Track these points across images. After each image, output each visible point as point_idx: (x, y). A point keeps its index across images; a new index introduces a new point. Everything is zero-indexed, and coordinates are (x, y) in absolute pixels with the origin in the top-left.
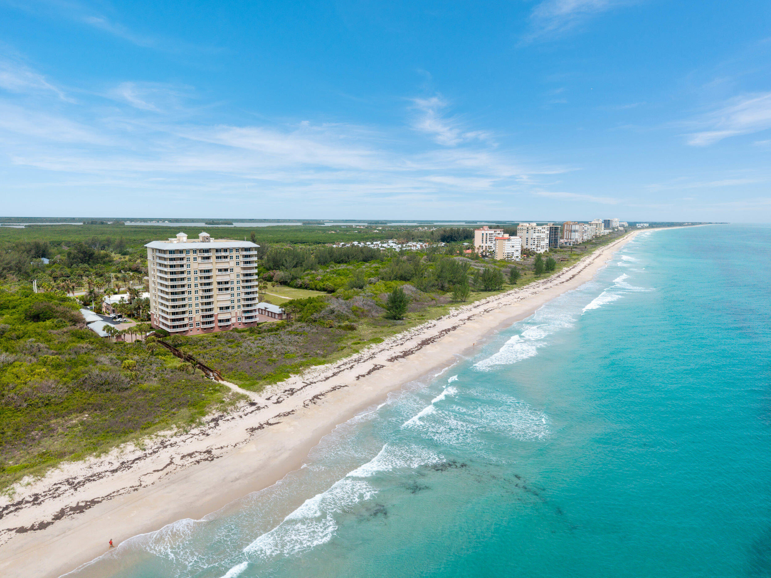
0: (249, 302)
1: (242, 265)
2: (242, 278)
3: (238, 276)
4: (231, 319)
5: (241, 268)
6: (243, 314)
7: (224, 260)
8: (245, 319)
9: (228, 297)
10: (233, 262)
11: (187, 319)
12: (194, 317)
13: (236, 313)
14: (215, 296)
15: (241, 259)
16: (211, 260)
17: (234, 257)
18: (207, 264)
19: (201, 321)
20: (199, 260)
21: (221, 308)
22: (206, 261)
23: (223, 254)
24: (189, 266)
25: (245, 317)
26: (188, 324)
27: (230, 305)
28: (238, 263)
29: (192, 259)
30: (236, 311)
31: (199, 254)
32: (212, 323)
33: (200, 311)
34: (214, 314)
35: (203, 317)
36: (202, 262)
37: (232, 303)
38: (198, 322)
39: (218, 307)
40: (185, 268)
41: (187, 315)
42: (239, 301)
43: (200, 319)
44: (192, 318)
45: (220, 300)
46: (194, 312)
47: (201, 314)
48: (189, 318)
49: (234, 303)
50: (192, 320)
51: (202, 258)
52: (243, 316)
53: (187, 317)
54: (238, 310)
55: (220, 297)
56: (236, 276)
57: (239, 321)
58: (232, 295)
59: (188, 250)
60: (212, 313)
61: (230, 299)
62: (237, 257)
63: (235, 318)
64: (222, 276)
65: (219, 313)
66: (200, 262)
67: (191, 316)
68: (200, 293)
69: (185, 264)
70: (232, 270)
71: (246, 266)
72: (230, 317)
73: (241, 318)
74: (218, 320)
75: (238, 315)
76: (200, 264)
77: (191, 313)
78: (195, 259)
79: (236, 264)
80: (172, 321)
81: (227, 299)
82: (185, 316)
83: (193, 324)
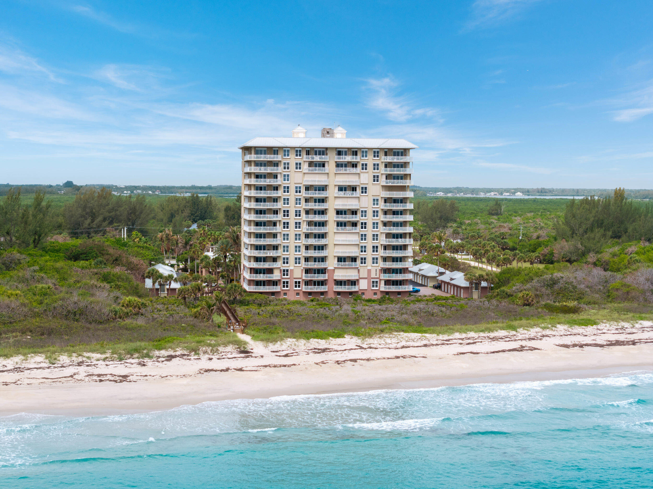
1: (383, 181)
2: (382, 205)
3: (375, 201)
4: (358, 280)
5: (382, 186)
6: (382, 275)
7: (350, 170)
8: (386, 284)
9: (355, 239)
10: (366, 175)
11: (279, 271)
12: (292, 270)
13: (369, 271)
14: (330, 236)
15: (382, 170)
16: (327, 169)
17: (370, 167)
18: (318, 176)
19: (304, 278)
20: (305, 167)
21: (341, 259)
22: (317, 169)
23: (350, 159)
24: (286, 177)
25: (386, 281)
26: (279, 280)
27: (358, 255)
28: (376, 178)
29: (292, 166)
30: (369, 268)
31: (305, 156)
32: (324, 284)
33: (303, 261)
34: (327, 268)
35: (307, 271)
36: (310, 172)
37: (362, 252)
38: (298, 280)
39: (335, 256)
40: (279, 181)
41: (279, 264)
42: (375, 249)
43: (302, 275)
44: (287, 270)
45: (340, 243)
46: (292, 261)
47: (303, 266)
48: (282, 271)
49: (365, 251)
50: (287, 275)
51: (311, 164)
52: (382, 278)
53: (280, 268)
54: (373, 265)
55: (341, 239)
56: (372, 202)
57: (373, 286)
58: (363, 237)
59: (286, 149)
60: (325, 267)
61: (358, 243)
62: (376, 166)
63: (366, 281)
64: (346, 199)
65: (336, 266)
66: (307, 171)
67: (285, 267)
68: (305, 228)
69: (281, 173)
70: (364, 190)
71: (391, 183)
72: (358, 278)
73: (377, 282)
74: (335, 280)
75: (373, 275)
76: (306, 176)
77: (286, 261)
78: (298, 166)
79: (372, 179)
80: (252, 272)
81: (354, 243)
82: (275, 266)
83: (289, 283)
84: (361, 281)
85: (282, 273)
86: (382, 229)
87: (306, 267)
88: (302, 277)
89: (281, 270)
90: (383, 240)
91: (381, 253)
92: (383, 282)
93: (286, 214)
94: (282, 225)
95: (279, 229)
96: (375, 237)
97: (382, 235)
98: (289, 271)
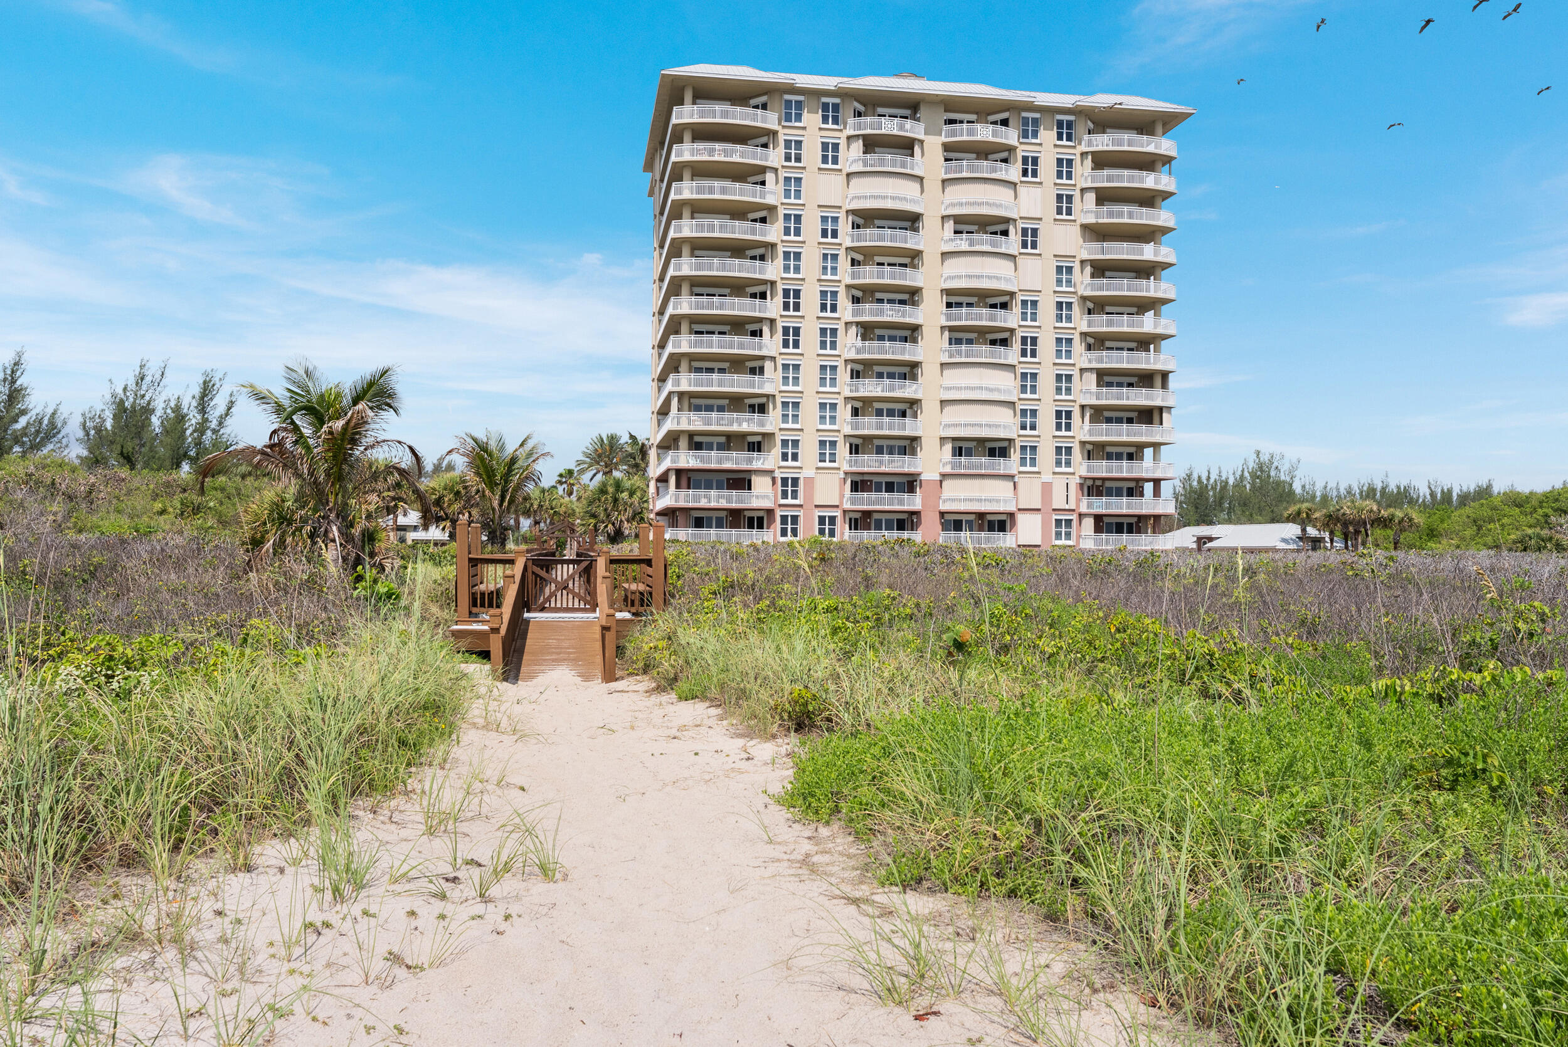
0: (1124, 434)
1: (1087, 211)
2: (1084, 284)
3: (1063, 271)
4: (1011, 515)
5: (1085, 227)
6: (1085, 501)
7: (984, 168)
8: (1098, 529)
9: (1006, 384)
10: (1036, 191)
11: (768, 480)
12: (810, 481)
13: (1047, 488)
14: (929, 372)
15: (1084, 175)
16: (919, 164)
17: (1047, 168)
18: (891, 181)
19: (847, 506)
20: (852, 156)
21: (962, 447)
22: (889, 160)
23: (984, 133)
24: (793, 185)
25: (1098, 518)
26: (770, 512)
27: (1013, 435)
28: (1064, 203)
29: (812, 153)
30: (1047, 477)
31: (851, 121)
32: (908, 525)
33: (843, 450)
34: (919, 474)
35: (860, 484)
36: (869, 169)
37: (1024, 427)
38: (827, 513)
39: (943, 440)
40: (772, 193)
41: (770, 460)
42: (1063, 418)
43: (842, 496)
44: (795, 481)
45: (963, 397)
46: (809, 450)
47: (846, 467)
48: (779, 482)
49: (1033, 428)
50: (795, 497)
51: (871, 144)
52: (1084, 509)
53: (772, 472)
54: (1058, 470)
55: (963, 383)
56: (1054, 276)
57: (1058, 535)
58: (1029, 380)
59: (794, 98)
60: (912, 470)
61: (1014, 399)
62: (1064, 167)
63: (1037, 518)
64: (978, 260)
65: (948, 469)
66: (858, 167)
67: (787, 469)
68: (850, 345)
69: (776, 170)
70: (1030, 238)
71: (1110, 215)
72: (1011, 508)
73: (1069, 522)
74: (942, 514)
75: (1059, 502)
76: (854, 181)
77: (790, 451)
78: (830, 152)
79: (1054, 204)
80: (684, 482)
81: (1002, 398)
82: (757, 465)
83: (801, 520)
84: (1021, 518)
85: (780, 488)
86: (1082, 357)
87: (854, 469)
88: (841, 502)
89: (774, 480)
90: (1087, 391)
91: (1083, 430)
92: (1089, 523)
93: (792, 300)
94: (779, 336)
95: (770, 344)
96: (1063, 381)
97: (1086, 375)
98: (801, 483)
